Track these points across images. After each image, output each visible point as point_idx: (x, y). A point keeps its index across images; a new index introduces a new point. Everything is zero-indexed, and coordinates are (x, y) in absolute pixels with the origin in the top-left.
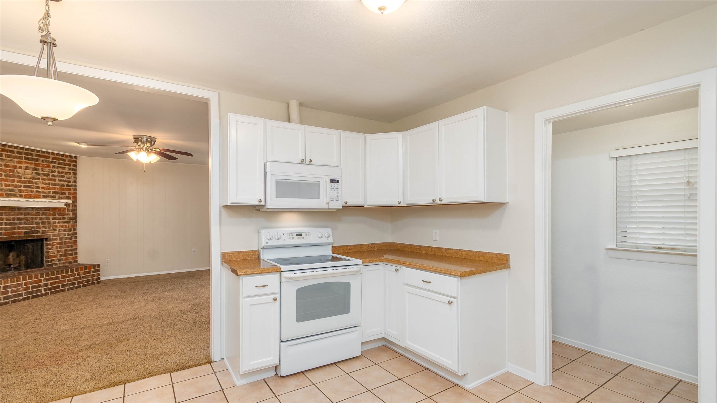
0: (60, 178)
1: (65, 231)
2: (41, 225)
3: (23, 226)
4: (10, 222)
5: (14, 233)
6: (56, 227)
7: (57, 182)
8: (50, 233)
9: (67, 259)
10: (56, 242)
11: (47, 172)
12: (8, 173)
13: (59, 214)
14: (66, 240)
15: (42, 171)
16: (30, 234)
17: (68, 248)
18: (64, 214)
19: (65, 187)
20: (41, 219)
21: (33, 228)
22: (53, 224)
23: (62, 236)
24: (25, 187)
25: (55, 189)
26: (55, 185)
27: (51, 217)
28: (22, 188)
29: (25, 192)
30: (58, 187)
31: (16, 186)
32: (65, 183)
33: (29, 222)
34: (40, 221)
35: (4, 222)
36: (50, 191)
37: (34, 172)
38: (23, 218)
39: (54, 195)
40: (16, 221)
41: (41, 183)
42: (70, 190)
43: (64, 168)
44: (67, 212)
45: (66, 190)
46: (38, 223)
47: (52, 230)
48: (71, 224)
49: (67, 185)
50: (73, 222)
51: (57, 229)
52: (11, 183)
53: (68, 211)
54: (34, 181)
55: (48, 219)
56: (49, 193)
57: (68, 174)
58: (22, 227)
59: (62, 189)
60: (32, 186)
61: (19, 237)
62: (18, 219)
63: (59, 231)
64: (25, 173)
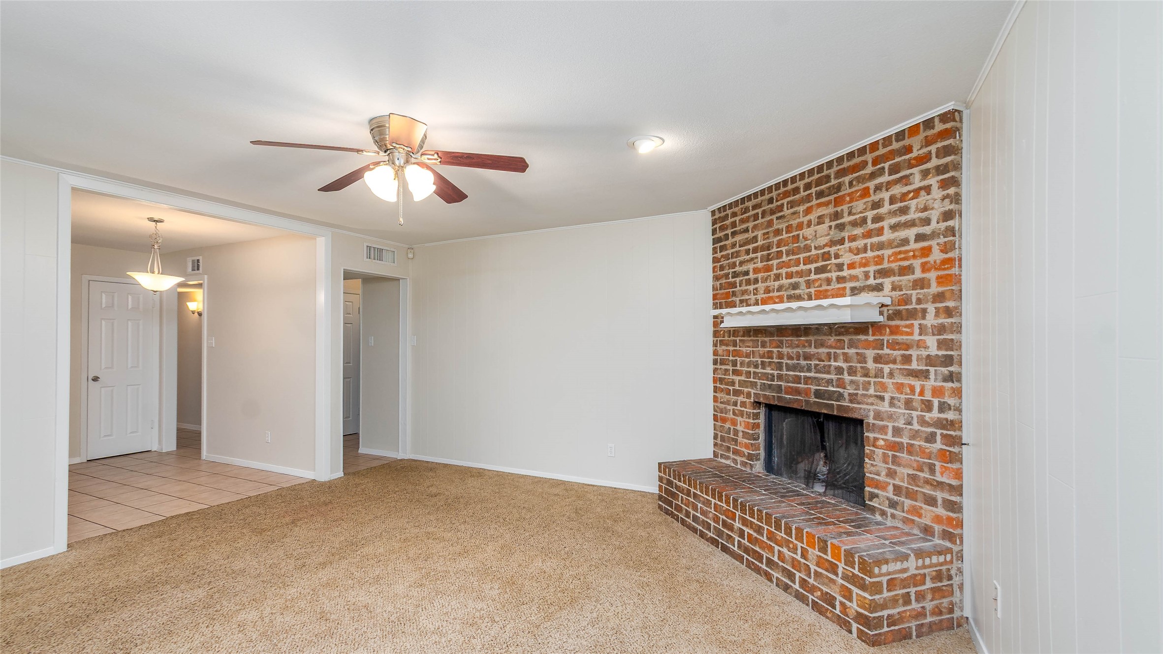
0: (894, 221)
1: (908, 404)
2: (847, 377)
3: (812, 374)
4: (793, 362)
5: (797, 392)
6: (884, 387)
7: (887, 235)
8: (867, 404)
9: (916, 511)
10: (883, 439)
11: (861, 212)
12: (791, 246)
13: (893, 346)
14: (913, 437)
15: (850, 214)
16: (823, 399)
17: (922, 470)
18: (908, 347)
19: (913, 246)
20: (847, 359)
21: (829, 382)
22: (875, 377)
23: (900, 424)
24: (819, 271)
25: (879, 260)
26: (881, 246)
27: (870, 354)
28: (813, 277)
29: (816, 285)
30: (887, 252)
31: (800, 274)
32: (911, 233)
33: (824, 366)
34: (844, 365)
35: (785, 361)
36: (869, 272)
37: (833, 224)
38: (812, 355)
39: (879, 281)
40: (803, 362)
41: (845, 252)
42: (926, 252)
43: (905, 180)
44: (916, 337)
45: (914, 257)
46: (839, 371)
47: (871, 396)
48: (931, 383)
49: (920, 238)
50: (940, 377)
51: (887, 396)
52: (794, 269)
53: (920, 334)
54: (833, 250)
55: (862, 359)
56: (867, 276)
57: (923, 193)
58: (810, 378)
59: (902, 256)
60: (828, 265)
61: (807, 402)
62: (807, 357)
63: (892, 404)
64: (816, 235)
